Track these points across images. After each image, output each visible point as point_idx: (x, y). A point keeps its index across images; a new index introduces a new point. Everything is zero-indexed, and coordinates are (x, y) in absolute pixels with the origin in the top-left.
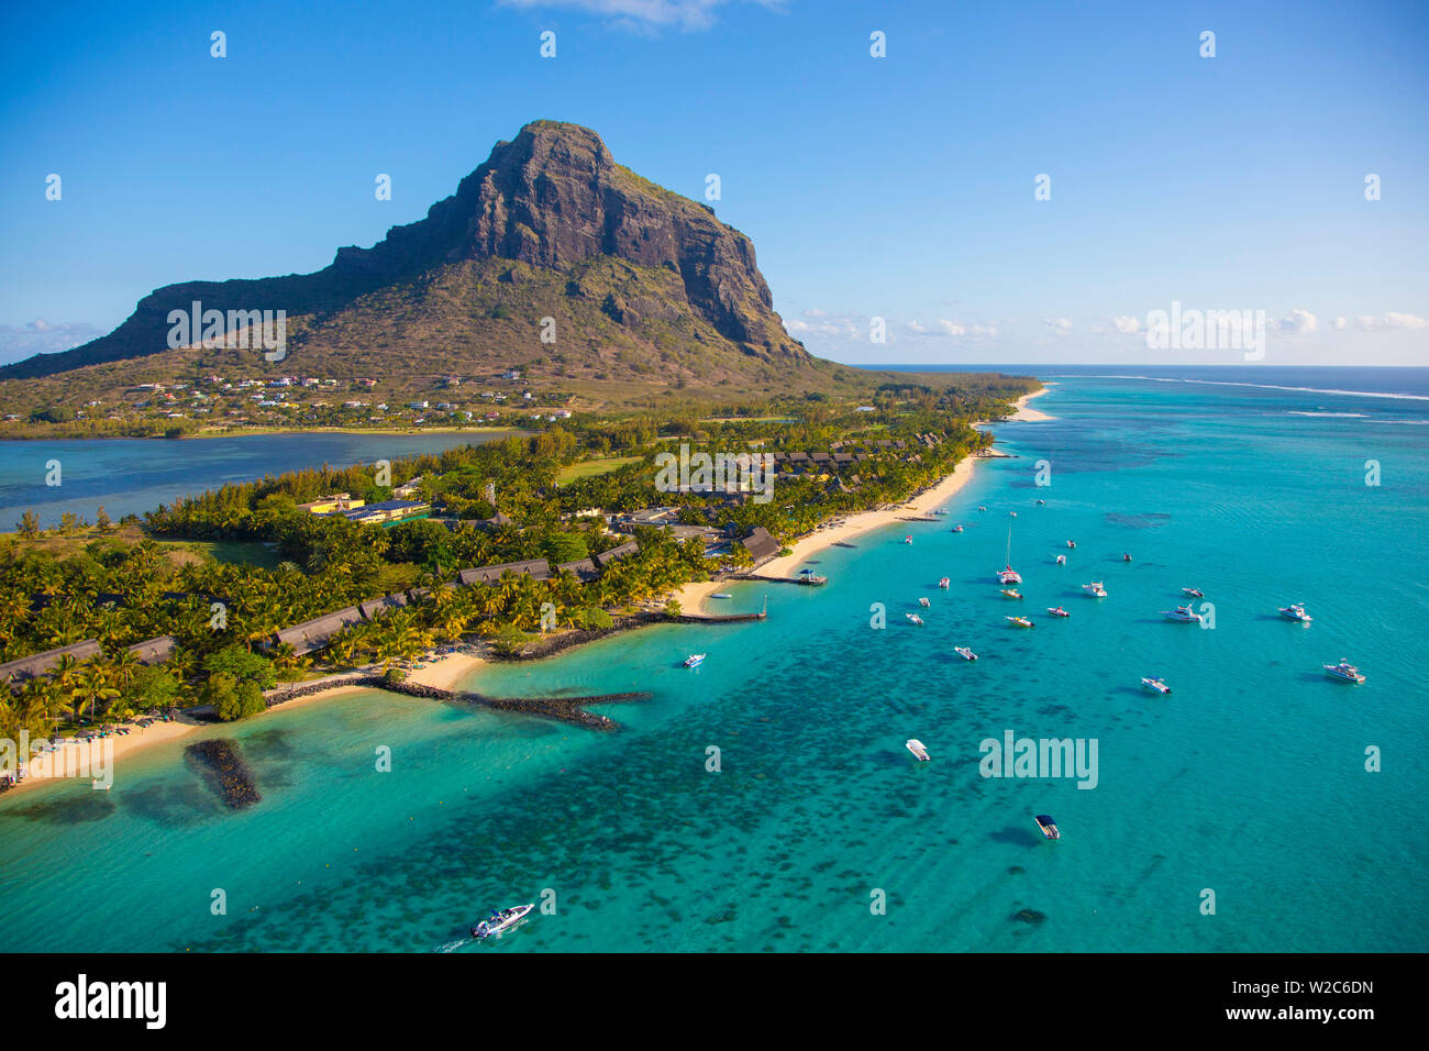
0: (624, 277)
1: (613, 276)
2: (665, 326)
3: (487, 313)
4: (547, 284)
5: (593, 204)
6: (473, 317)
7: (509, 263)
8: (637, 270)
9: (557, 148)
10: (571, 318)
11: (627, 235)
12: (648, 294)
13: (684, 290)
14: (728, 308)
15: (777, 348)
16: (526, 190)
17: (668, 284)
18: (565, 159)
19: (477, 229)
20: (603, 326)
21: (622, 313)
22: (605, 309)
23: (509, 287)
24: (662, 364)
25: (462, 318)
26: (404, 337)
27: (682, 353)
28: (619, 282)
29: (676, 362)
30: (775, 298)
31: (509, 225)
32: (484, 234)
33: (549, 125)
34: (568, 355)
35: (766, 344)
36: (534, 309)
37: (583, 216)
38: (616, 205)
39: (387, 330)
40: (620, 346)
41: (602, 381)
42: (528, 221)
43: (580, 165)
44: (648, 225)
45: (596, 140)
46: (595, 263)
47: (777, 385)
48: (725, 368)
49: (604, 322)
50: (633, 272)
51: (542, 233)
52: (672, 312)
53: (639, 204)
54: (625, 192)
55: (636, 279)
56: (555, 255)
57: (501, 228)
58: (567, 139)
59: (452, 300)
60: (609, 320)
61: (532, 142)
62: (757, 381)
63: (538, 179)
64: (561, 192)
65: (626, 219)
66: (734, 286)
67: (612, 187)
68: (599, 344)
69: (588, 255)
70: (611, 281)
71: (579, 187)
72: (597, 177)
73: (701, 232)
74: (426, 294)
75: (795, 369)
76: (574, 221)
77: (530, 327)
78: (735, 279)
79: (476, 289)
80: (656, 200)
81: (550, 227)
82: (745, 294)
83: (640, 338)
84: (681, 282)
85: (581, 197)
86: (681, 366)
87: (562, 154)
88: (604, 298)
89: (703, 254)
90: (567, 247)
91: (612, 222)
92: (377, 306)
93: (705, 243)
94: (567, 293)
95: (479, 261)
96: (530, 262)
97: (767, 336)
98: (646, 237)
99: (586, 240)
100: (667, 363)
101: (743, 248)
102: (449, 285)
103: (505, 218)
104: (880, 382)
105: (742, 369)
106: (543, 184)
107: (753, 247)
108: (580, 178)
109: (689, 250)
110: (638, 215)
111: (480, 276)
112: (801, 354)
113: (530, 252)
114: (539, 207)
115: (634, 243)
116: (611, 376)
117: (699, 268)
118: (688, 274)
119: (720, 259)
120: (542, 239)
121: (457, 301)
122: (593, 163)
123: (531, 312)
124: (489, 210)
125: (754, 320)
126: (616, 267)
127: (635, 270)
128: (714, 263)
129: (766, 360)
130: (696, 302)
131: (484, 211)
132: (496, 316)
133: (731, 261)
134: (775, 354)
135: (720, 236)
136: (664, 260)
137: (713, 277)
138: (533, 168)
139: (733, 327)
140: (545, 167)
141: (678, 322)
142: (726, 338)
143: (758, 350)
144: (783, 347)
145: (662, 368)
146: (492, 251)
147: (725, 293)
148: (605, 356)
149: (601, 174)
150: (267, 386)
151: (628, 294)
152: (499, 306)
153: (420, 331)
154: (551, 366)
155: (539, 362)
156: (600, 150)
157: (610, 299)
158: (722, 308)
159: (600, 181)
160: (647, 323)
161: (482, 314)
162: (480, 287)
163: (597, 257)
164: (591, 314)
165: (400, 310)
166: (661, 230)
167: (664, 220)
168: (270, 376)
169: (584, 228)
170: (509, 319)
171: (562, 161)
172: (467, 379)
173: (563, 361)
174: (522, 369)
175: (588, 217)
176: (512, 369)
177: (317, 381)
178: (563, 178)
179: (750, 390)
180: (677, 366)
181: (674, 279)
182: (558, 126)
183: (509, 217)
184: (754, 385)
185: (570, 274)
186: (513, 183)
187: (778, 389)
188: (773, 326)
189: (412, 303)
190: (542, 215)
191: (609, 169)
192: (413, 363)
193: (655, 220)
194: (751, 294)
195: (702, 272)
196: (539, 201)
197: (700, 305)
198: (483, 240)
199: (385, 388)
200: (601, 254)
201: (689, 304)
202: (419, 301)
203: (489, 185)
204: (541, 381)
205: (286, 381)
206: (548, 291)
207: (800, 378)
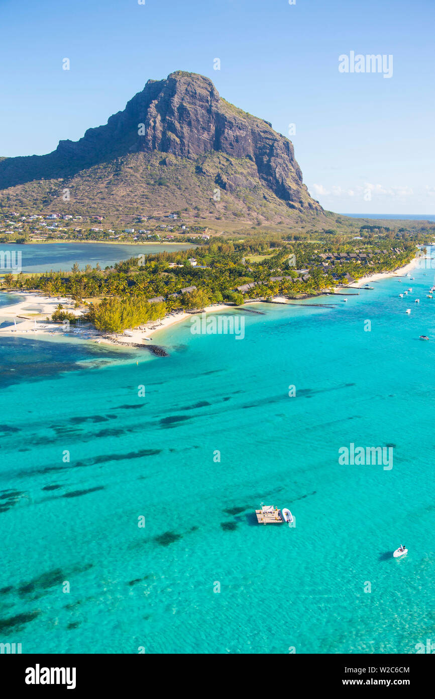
0: (226, 164)
1: (220, 163)
2: (247, 191)
3: (155, 182)
4: (185, 167)
5: (209, 122)
6: (148, 184)
7: (164, 154)
8: (232, 160)
9: (189, 89)
10: (199, 186)
11: (227, 140)
12: (238, 174)
13: (257, 171)
14: (280, 180)
15: (306, 205)
16: (172, 113)
17: (249, 168)
18: (194, 95)
19: (146, 134)
21: (226, 184)
22: (216, 182)
23: (165, 168)
24: (248, 212)
25: (142, 185)
26: (112, 195)
27: (258, 206)
28: (223, 167)
29: (255, 211)
30: (304, 176)
31: (164, 133)
32: (150, 138)
33: (184, 74)
34: (200, 207)
35: (301, 202)
36: (179, 181)
37: (203, 128)
38: (221, 122)
39: (102, 190)
40: (226, 202)
41: (219, 221)
42: (174, 130)
43: (201, 100)
44: (238, 134)
45: (210, 84)
46: (210, 155)
47: (308, 225)
48: (281, 215)
50: (230, 161)
51: (181, 138)
52: (251, 184)
53: (234, 122)
54: (227, 115)
55: (232, 165)
56: (188, 150)
57: (159, 135)
58: (194, 83)
59: (136, 174)
60: (219, 187)
61: (175, 84)
62: (297, 223)
63: (179, 107)
64: (192, 115)
65: (226, 131)
66: (284, 170)
67: (219, 112)
69: (205, 150)
70: (219, 166)
71: (201, 111)
72: (211, 106)
73: (267, 138)
74: (120, 170)
75: (316, 216)
76: (198, 131)
77: (179, 191)
78: (284, 166)
79: (147, 169)
80: (243, 120)
81: (186, 134)
82: (289, 173)
83: (236, 198)
84: (255, 167)
85: (203, 117)
86: (258, 213)
87: (192, 92)
88: (215, 175)
89: (268, 151)
90: (195, 146)
91: (219, 132)
92: (93, 176)
93: (269, 145)
94: (196, 172)
95: (147, 153)
96: (175, 154)
97: (301, 198)
98: (237, 141)
99: (205, 142)
100: (250, 212)
101: (288, 147)
102: (132, 166)
103: (161, 129)
104: (361, 224)
105: (288, 216)
106: (182, 109)
107: (293, 146)
108: (202, 106)
109: (260, 148)
110: (233, 129)
111: (149, 161)
112: (319, 208)
113: (175, 148)
114: (179, 123)
115: (231, 144)
116: (223, 218)
117: (265, 159)
118: (259, 163)
119: (277, 154)
120: (181, 141)
121: (138, 176)
122: (209, 98)
124: (152, 124)
125: (295, 189)
126: (221, 157)
127: (231, 160)
128: (274, 156)
129: (301, 211)
130: (263, 178)
132: (160, 184)
133: (283, 155)
134: (305, 208)
135: (278, 141)
136: (246, 154)
137: (272, 164)
138: (176, 100)
139: (283, 193)
140: (183, 99)
141: (254, 189)
142: (280, 198)
143: (297, 206)
144: (309, 204)
145: (248, 214)
146: (154, 148)
147: (279, 173)
148: (219, 207)
149: (213, 104)
150: (45, 219)
151: (228, 173)
152: (161, 178)
153: (121, 191)
154: (193, 212)
155: (186, 210)
156: (213, 90)
157: (219, 176)
158: (277, 182)
159: (213, 108)
160: (238, 189)
161: (152, 182)
162: (149, 167)
163: (211, 152)
164: (210, 184)
165: (107, 179)
166: (245, 137)
167: (247, 131)
168: (45, 213)
169: (204, 135)
170: (167, 186)
171: (192, 96)
172: (150, 218)
173: (198, 210)
174: (178, 213)
175: (206, 129)
176: (173, 214)
177: (71, 217)
178: (193, 106)
179: (295, 227)
180: (256, 213)
181: (252, 165)
182: (189, 75)
183: (163, 128)
184: (296, 225)
185: (197, 161)
186: (165, 109)
187: (309, 227)
188: (303, 192)
189: (114, 176)
190: (182, 127)
191: (217, 101)
192: (121, 209)
193: (242, 131)
194: (292, 174)
195: (267, 161)
196: (180, 119)
197: (265, 180)
198: (150, 141)
199: (108, 221)
200: (213, 150)
201: (260, 179)
202: (117, 175)
203: (152, 109)
204: (188, 220)
205: (55, 216)
206: (186, 171)
207: (319, 221)
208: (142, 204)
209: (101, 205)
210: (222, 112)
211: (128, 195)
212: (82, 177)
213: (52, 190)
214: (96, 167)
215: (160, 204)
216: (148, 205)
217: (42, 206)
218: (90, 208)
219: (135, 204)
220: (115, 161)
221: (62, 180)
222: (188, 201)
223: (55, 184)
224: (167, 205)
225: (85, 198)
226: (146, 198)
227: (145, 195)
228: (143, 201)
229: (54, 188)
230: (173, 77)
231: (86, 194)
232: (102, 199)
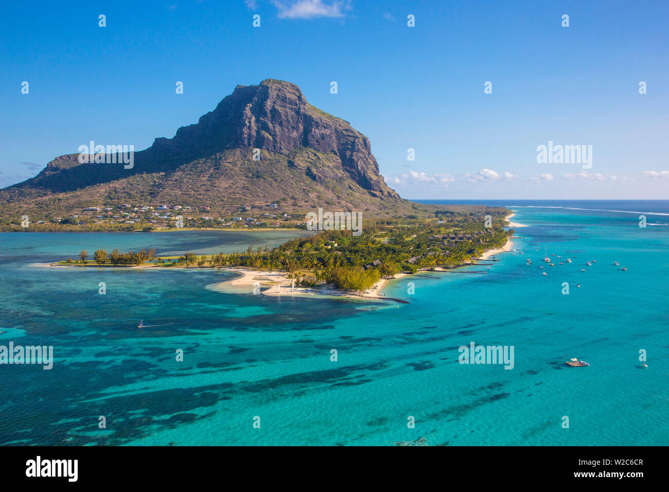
0: (314, 158)
1: (309, 157)
2: (335, 182)
3: (253, 175)
4: (278, 161)
5: (298, 122)
6: (247, 177)
7: (259, 150)
8: (319, 155)
9: (280, 94)
10: (292, 178)
11: (314, 137)
12: (326, 167)
13: (341, 164)
14: (362, 172)
15: (386, 193)
16: (265, 115)
17: (334, 161)
18: (284, 100)
19: (243, 133)
20: (307, 182)
21: (315, 176)
22: (307, 174)
23: (261, 162)
24: (338, 201)
25: (242, 177)
26: (215, 187)
27: (346, 195)
28: (311, 161)
30: (380, 167)
31: (258, 132)
32: (246, 136)
33: (275, 82)
34: (296, 197)
35: (381, 191)
36: (275, 174)
37: (293, 128)
38: (309, 122)
39: (205, 183)
40: (318, 192)
41: (314, 209)
42: (267, 129)
43: (291, 102)
44: (324, 132)
45: (298, 90)
46: (299, 151)
47: (391, 211)
48: (366, 204)
49: (309, 181)
50: (318, 156)
51: (274, 136)
52: (337, 175)
53: (320, 122)
54: (314, 116)
55: (320, 159)
56: (280, 147)
57: (254, 133)
58: (284, 90)
59: (234, 168)
60: (310, 179)
61: (267, 90)
62: (381, 209)
63: (272, 109)
64: (283, 116)
65: (313, 129)
66: (365, 163)
67: (307, 114)
68: (309, 191)
69: (295, 146)
70: (309, 160)
71: (291, 113)
72: (299, 109)
73: (349, 136)
74: (219, 165)
75: (395, 204)
76: (289, 130)
77: (275, 182)
78: (365, 159)
79: (245, 163)
80: (328, 120)
81: (278, 133)
82: (369, 166)
83: (325, 188)
84: (340, 161)
85: (292, 118)
86: (346, 202)
87: (282, 97)
88: (306, 168)
89: (350, 147)
90: (286, 143)
91: (307, 131)
93: (350, 141)
94: (288, 166)
95: (243, 149)
96: (269, 150)
97: (380, 187)
98: (323, 138)
99: (294, 140)
100: (340, 201)
101: (365, 143)
102: (230, 161)
103: (255, 128)
105: (373, 204)
106: (274, 111)
107: (369, 142)
108: (291, 109)
109: (343, 144)
110: (319, 128)
111: (246, 157)
112: (396, 196)
113: (268, 145)
114: (272, 123)
115: (317, 141)
116: (318, 206)
117: (348, 153)
118: (343, 157)
119: (358, 149)
120: (274, 138)
121: (237, 169)
122: (298, 102)
123: (273, 175)
124: (248, 124)
125: (375, 179)
126: (309, 153)
127: (318, 155)
128: (355, 151)
129: (382, 199)
130: (346, 170)
131: (245, 125)
132: (258, 177)
133: (363, 150)
134: (385, 196)
135: (358, 138)
136: (331, 149)
137: (355, 158)
138: (269, 103)
139: (365, 183)
140: (274, 103)
141: (340, 180)
142: (362, 188)
143: (378, 194)
144: (388, 193)
145: (339, 203)
146: (250, 145)
147: (360, 166)
148: (312, 197)
149: (301, 107)
150: (156, 209)
151: (317, 167)
152: (257, 172)
153: (223, 184)
154: (290, 202)
155: (284, 200)
156: (300, 95)
157: (308, 168)
158: (359, 173)
159: (301, 110)
160: (326, 180)
161: (251, 175)
162: (246, 162)
163: (300, 148)
164: (301, 176)
165: (208, 173)
166: (330, 135)
167: (331, 130)
168: (154, 204)
169: (294, 134)
170: (265, 178)
171: (282, 100)
172: (253, 207)
173: (295, 199)
174: (277, 202)
175: (295, 128)
176: (273, 203)
177: (181, 207)
178: (283, 109)
179: (381, 213)
180: (345, 202)
181: (337, 159)
182: (280, 82)
183: (258, 128)
184: (380, 211)
185: (288, 156)
186: (259, 111)
187: (392, 214)
188: (382, 183)
189: (214, 169)
190: (274, 127)
191: (305, 104)
192: (225, 199)
193: (327, 130)
194: (372, 166)
195: (350, 155)
196: (272, 120)
197: (349, 172)
198: (245, 139)
199: (215, 211)
200: (302, 146)
201: (344, 171)
202: (217, 169)
203: (248, 111)
204: (287, 209)
205: (165, 207)
206: (279, 165)
207: (398, 208)
208: (244, 195)
209: (206, 196)
210: (309, 113)
211: (230, 187)
212: (183, 171)
213: (157, 184)
214: (196, 162)
215: (261, 195)
216: (250, 196)
217: (150, 198)
218: (196, 198)
219: (238, 195)
220: (214, 157)
221: (163, 173)
222: (285, 192)
223: (158, 178)
224: (267, 195)
225: (190, 190)
226: (247, 189)
227: (246, 187)
228: (244, 192)
229: (158, 181)
230: (265, 84)
231: (191, 186)
232: (206, 191)
